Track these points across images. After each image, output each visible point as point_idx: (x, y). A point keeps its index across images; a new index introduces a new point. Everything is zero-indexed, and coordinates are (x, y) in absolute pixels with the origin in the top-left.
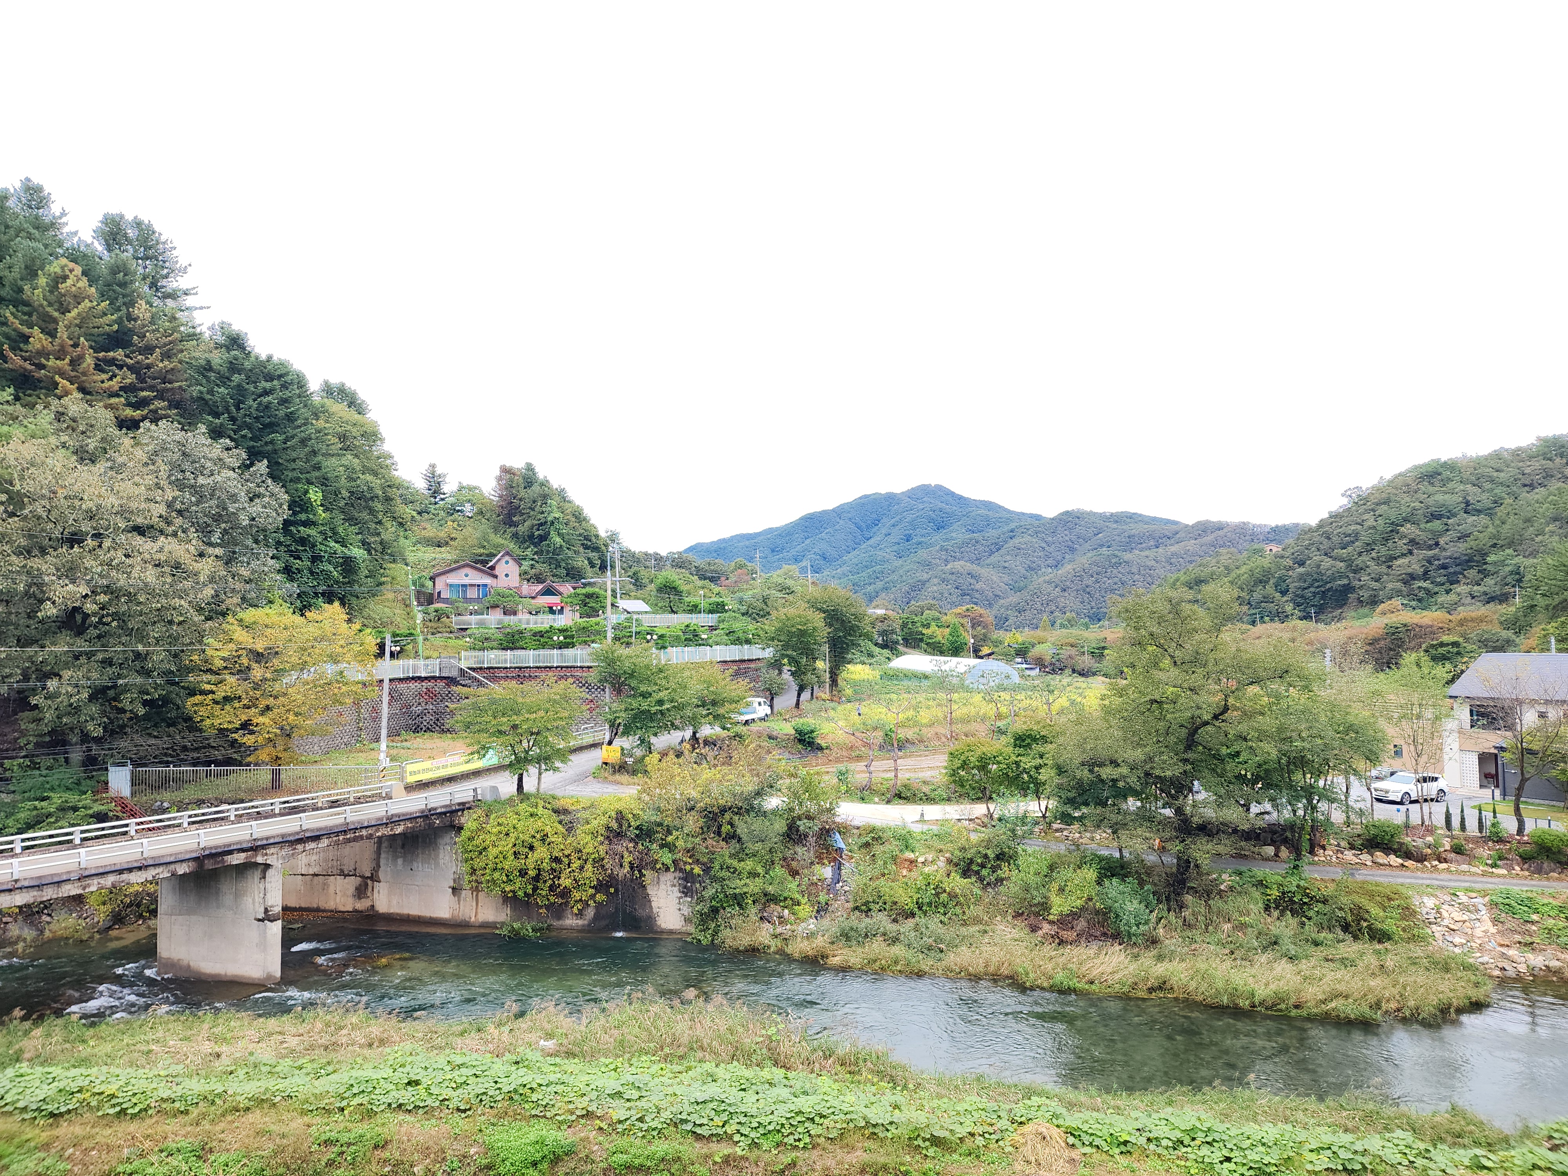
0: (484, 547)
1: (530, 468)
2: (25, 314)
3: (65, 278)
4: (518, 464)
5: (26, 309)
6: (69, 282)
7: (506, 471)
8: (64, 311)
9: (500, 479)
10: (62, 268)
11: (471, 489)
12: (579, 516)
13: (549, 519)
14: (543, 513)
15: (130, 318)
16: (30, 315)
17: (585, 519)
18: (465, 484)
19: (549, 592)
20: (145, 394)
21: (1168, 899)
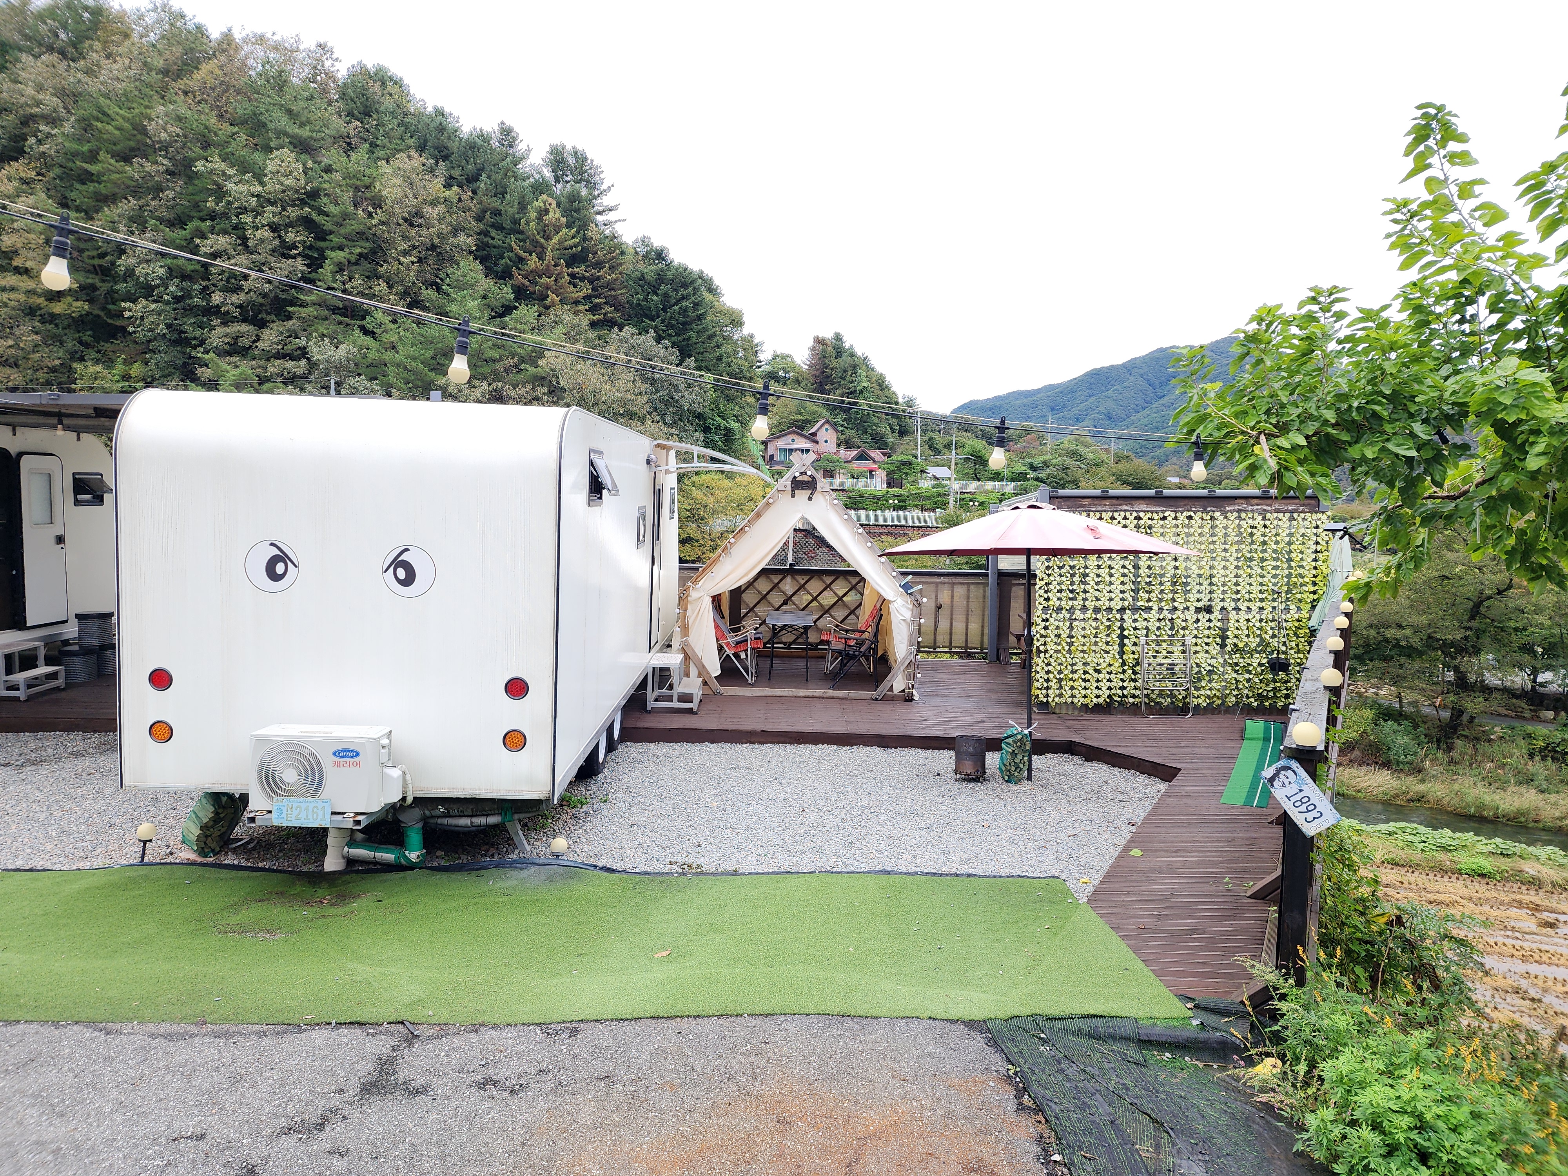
0: (801, 414)
1: (838, 337)
2: (520, 241)
3: (547, 211)
4: (827, 334)
5: (521, 237)
6: (551, 215)
7: (819, 341)
8: (548, 238)
9: (813, 349)
10: (544, 203)
11: (785, 357)
12: (882, 384)
13: (859, 388)
14: (852, 382)
15: (585, 239)
16: (524, 241)
17: (887, 387)
18: (779, 353)
19: (862, 457)
20: (598, 300)
21: (1439, 741)
